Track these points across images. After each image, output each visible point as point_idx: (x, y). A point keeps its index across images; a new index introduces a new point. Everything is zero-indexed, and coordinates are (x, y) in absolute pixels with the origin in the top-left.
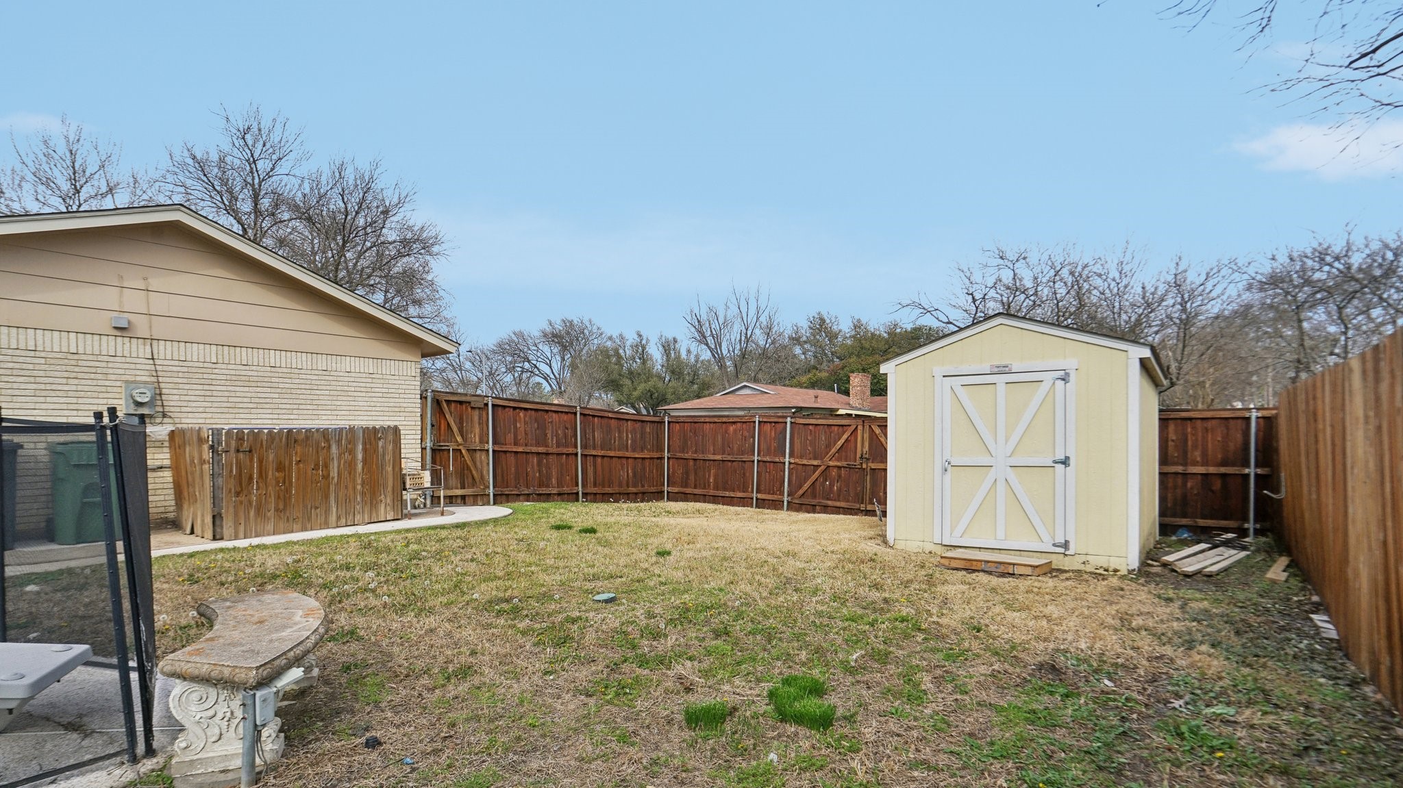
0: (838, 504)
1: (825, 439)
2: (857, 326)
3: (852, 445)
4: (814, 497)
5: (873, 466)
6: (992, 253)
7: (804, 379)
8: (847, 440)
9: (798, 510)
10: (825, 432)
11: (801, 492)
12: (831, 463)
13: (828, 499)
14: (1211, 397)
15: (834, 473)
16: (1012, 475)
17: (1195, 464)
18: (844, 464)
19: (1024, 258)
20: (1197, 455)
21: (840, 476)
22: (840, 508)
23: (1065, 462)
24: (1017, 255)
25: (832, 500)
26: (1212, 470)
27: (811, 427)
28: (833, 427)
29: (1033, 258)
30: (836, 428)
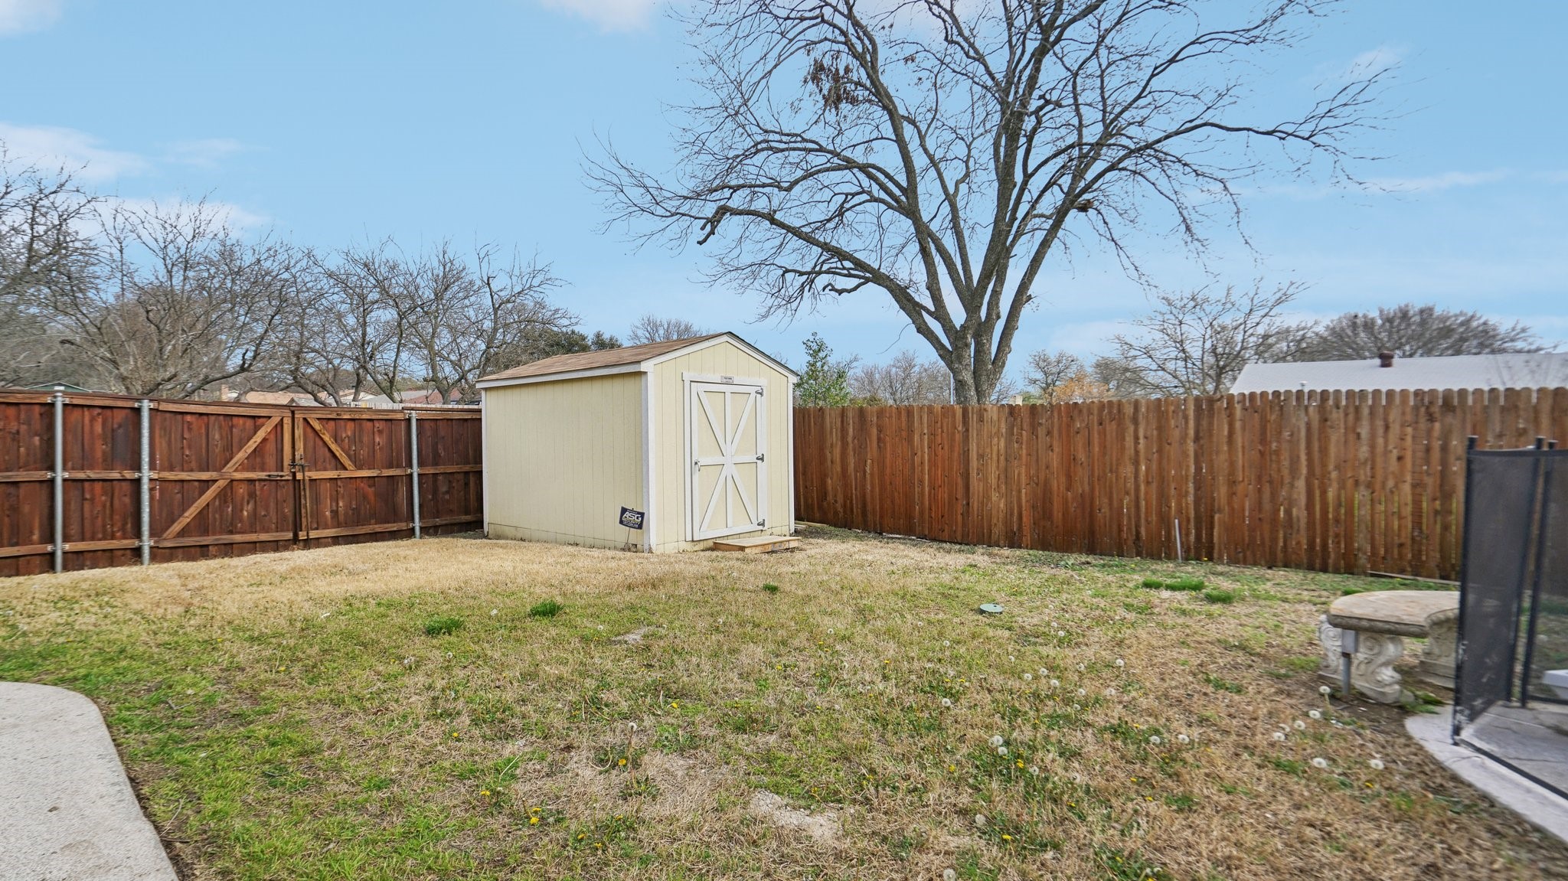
0: (253, 537)
1: (222, 438)
3: (273, 447)
4: (205, 532)
5: (315, 475)
8: (264, 440)
9: (169, 559)
10: (220, 427)
11: (177, 527)
12: (238, 476)
13: (231, 532)
15: (243, 490)
16: (735, 471)
18: (263, 475)
21: (253, 495)
22: (255, 543)
23: (762, 458)
25: (239, 533)
27: (189, 418)
28: (235, 420)
30: (241, 421)
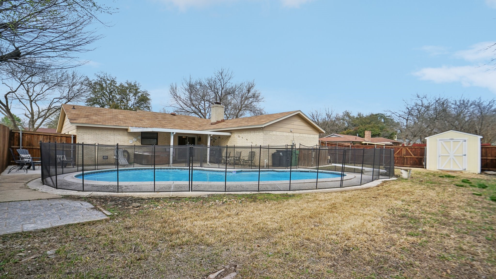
2: (359, 115)
3: (401, 152)
5: (407, 157)
6: (415, 96)
7: (345, 132)
8: (400, 151)
14: (490, 138)
15: (396, 158)
16: (454, 157)
17: (489, 157)
19: (426, 97)
20: (490, 155)
21: (398, 159)
23: (465, 155)
24: (423, 96)
26: (493, 158)
29: (428, 97)
30: (397, 148)
